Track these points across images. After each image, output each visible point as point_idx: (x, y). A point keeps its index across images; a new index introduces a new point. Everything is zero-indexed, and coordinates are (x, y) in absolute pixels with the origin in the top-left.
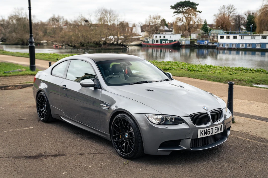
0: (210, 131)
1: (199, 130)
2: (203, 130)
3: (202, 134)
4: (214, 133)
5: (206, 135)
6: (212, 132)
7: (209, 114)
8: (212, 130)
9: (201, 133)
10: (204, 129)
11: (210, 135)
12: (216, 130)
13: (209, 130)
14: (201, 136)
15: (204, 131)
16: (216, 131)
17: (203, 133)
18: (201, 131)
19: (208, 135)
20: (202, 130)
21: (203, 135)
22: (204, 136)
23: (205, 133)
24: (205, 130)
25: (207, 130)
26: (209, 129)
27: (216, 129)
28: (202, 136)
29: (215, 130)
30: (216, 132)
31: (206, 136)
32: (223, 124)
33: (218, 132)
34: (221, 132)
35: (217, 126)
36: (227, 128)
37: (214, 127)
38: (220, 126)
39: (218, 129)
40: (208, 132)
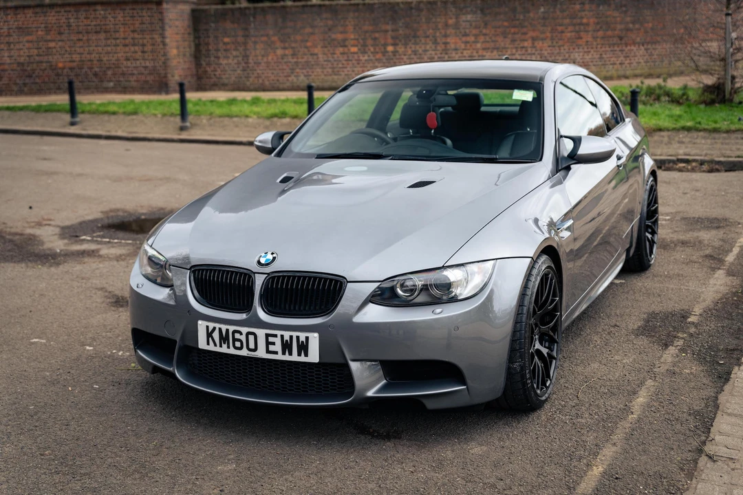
0: (243, 338)
1: (200, 322)
2: (214, 328)
3: (210, 339)
4: (261, 353)
5: (228, 347)
6: (252, 346)
7: (259, 281)
8: (251, 338)
9: (209, 335)
10: (218, 326)
11: (244, 352)
12: (273, 344)
13: (237, 336)
14: (208, 344)
15: (217, 331)
16: (271, 348)
17: (216, 335)
18: (207, 327)
19: (232, 351)
20: (211, 325)
21: (215, 345)
22: (218, 349)
24: (220, 329)
25: (227, 330)
26: (241, 334)
27: (271, 339)
28: (211, 348)
29: (268, 343)
30: (276, 353)
31: (224, 349)
32: (316, 335)
33: (284, 353)
34: (302, 359)
35: (279, 333)
36: (348, 357)
37: (261, 333)
38: (295, 334)
39: (287, 347)
40: (235, 340)
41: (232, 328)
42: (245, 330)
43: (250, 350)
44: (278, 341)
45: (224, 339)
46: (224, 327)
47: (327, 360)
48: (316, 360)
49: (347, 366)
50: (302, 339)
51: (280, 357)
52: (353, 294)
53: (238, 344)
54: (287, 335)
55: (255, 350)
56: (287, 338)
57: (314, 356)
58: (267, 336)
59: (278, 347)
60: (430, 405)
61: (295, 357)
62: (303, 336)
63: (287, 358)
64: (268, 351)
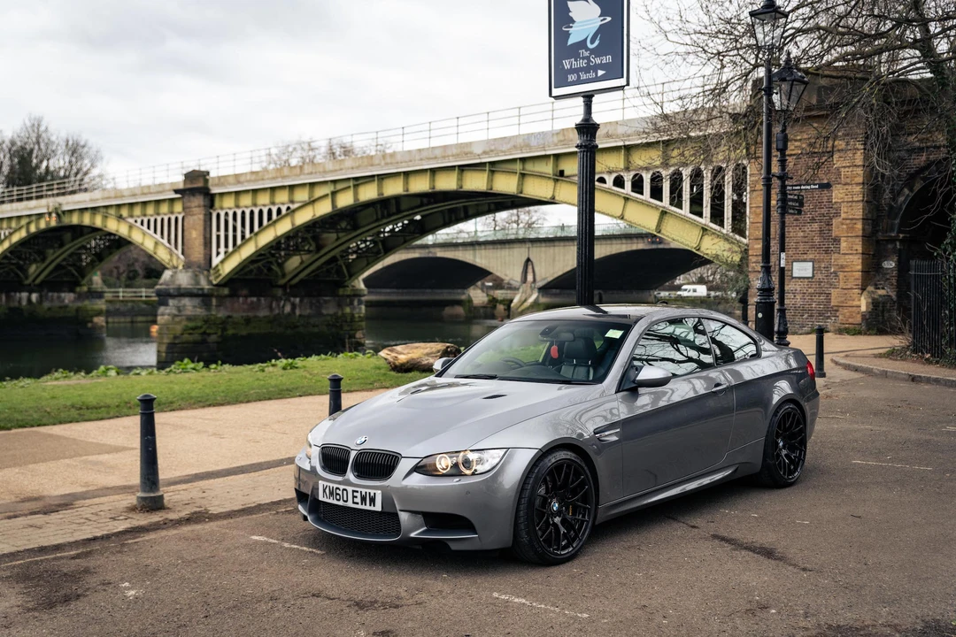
0: (340, 493)
1: (320, 482)
2: (327, 486)
3: (325, 493)
4: (350, 504)
5: (333, 499)
6: (345, 499)
7: (353, 455)
8: (345, 492)
9: (324, 491)
10: (329, 484)
11: (341, 503)
12: (356, 497)
13: (338, 491)
14: (324, 497)
16: (356, 500)
17: (327, 491)
18: (323, 485)
19: (335, 502)
20: (326, 484)
21: (327, 498)
22: (328, 501)
23: (331, 494)
24: (329, 487)
25: (333, 488)
26: (340, 490)
27: (355, 494)
28: (325, 500)
29: (354, 497)
30: (358, 503)
31: (331, 501)
32: (380, 492)
33: (362, 504)
34: (372, 508)
35: (359, 490)
36: (398, 507)
37: (350, 489)
38: (368, 491)
39: (363, 499)
40: (337, 494)
41: (335, 486)
42: (342, 487)
43: (344, 501)
44: (358, 495)
46: (331, 485)
47: (386, 510)
48: (380, 509)
49: (397, 515)
50: (372, 494)
51: (359, 506)
52: (404, 466)
53: (338, 497)
54: (364, 491)
55: (346, 501)
56: (364, 493)
57: (378, 507)
58: (354, 491)
59: (358, 500)
60: (454, 547)
61: (368, 507)
62: (372, 492)
63: (363, 507)
64: (354, 503)
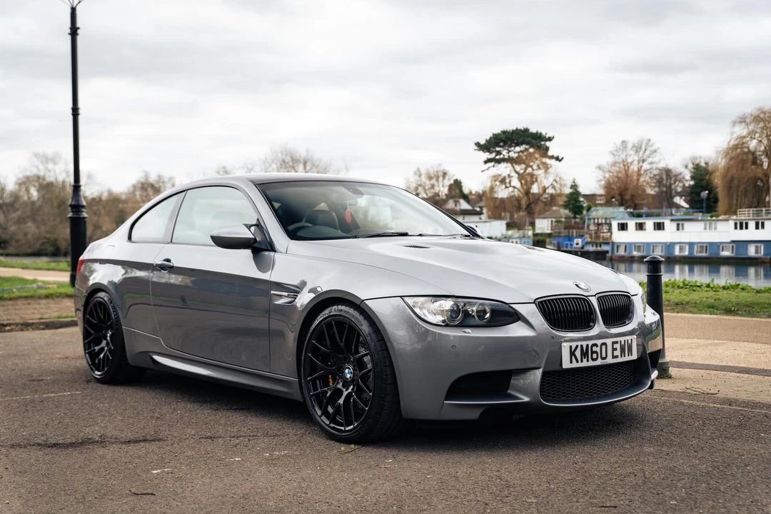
0: (598, 349)
1: (564, 344)
2: (577, 346)
3: (573, 357)
4: (610, 360)
5: (588, 361)
6: (604, 355)
7: (594, 302)
8: (604, 347)
9: (572, 354)
10: (579, 343)
11: (599, 362)
12: (616, 349)
13: (595, 349)
14: (571, 362)
15: (579, 348)
17: (578, 353)
18: (571, 347)
19: (591, 363)
20: (574, 344)
21: (577, 362)
22: (580, 365)
24: (582, 346)
25: (587, 345)
26: (596, 345)
27: (615, 346)
28: (575, 365)
29: (614, 349)
30: (617, 357)
31: (585, 364)
32: (635, 337)
33: (621, 356)
34: (630, 358)
35: (619, 340)
36: (647, 351)
37: (609, 341)
38: (626, 339)
39: (622, 350)
40: (593, 352)
41: (590, 343)
42: (599, 342)
43: (603, 359)
44: (618, 346)
45: (585, 354)
46: (584, 344)
50: (629, 342)
51: (620, 360)
52: (637, 304)
53: (595, 356)
54: (623, 340)
55: (605, 358)
56: (623, 342)
58: (613, 343)
59: (617, 353)
61: (627, 358)
62: (629, 340)
63: (623, 359)
64: (614, 357)
